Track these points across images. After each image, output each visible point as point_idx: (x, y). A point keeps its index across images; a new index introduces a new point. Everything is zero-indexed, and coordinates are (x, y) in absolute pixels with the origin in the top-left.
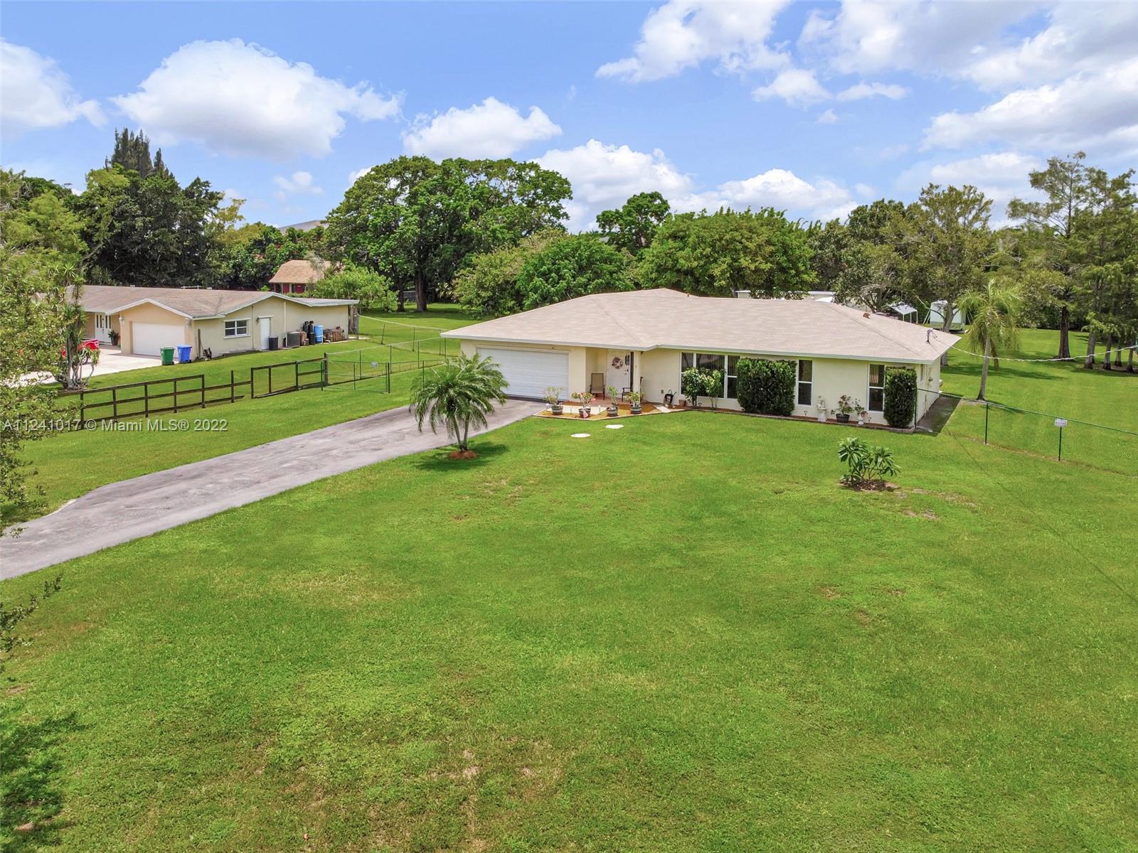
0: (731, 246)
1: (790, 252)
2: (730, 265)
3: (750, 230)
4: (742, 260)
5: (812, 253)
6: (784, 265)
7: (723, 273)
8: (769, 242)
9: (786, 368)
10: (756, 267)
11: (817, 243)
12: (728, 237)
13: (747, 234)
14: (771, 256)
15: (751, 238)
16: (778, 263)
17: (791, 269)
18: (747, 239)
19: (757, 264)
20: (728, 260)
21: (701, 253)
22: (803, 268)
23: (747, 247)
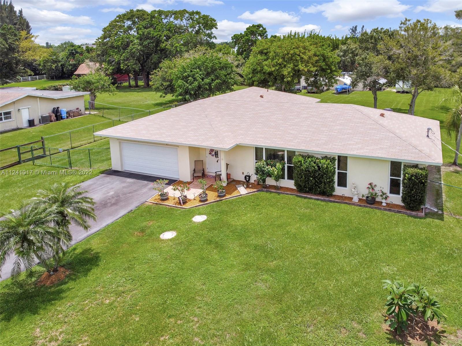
0: (294, 58)
1: (327, 60)
2: (293, 69)
3: (304, 48)
4: (300, 66)
5: (339, 59)
6: (324, 67)
7: (289, 73)
8: (315, 55)
9: (329, 164)
10: (308, 69)
11: (342, 54)
12: (292, 52)
13: (303, 51)
14: (316, 63)
15: (305, 53)
16: (320, 66)
17: (328, 69)
18: (302, 53)
19: (308, 68)
20: (291, 65)
21: (277, 62)
22: (334, 69)
23: (302, 58)
